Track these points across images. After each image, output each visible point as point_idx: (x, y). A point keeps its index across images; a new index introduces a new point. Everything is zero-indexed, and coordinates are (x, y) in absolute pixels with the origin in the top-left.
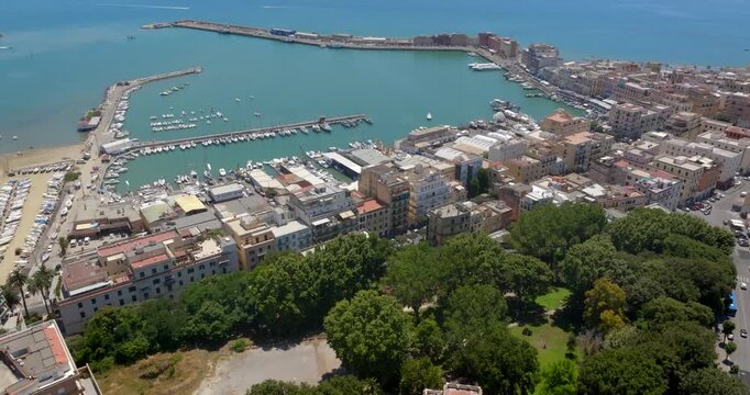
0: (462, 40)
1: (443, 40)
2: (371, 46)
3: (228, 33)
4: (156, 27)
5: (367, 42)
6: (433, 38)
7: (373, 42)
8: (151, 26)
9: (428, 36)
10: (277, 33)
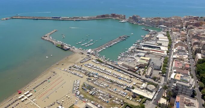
0: (108, 16)
1: (103, 16)
2: (86, 19)
3: (37, 19)
4: (6, 19)
5: (85, 18)
6: (101, 16)
7: (86, 18)
8: (5, 19)
9: (100, 15)
10: (54, 18)
